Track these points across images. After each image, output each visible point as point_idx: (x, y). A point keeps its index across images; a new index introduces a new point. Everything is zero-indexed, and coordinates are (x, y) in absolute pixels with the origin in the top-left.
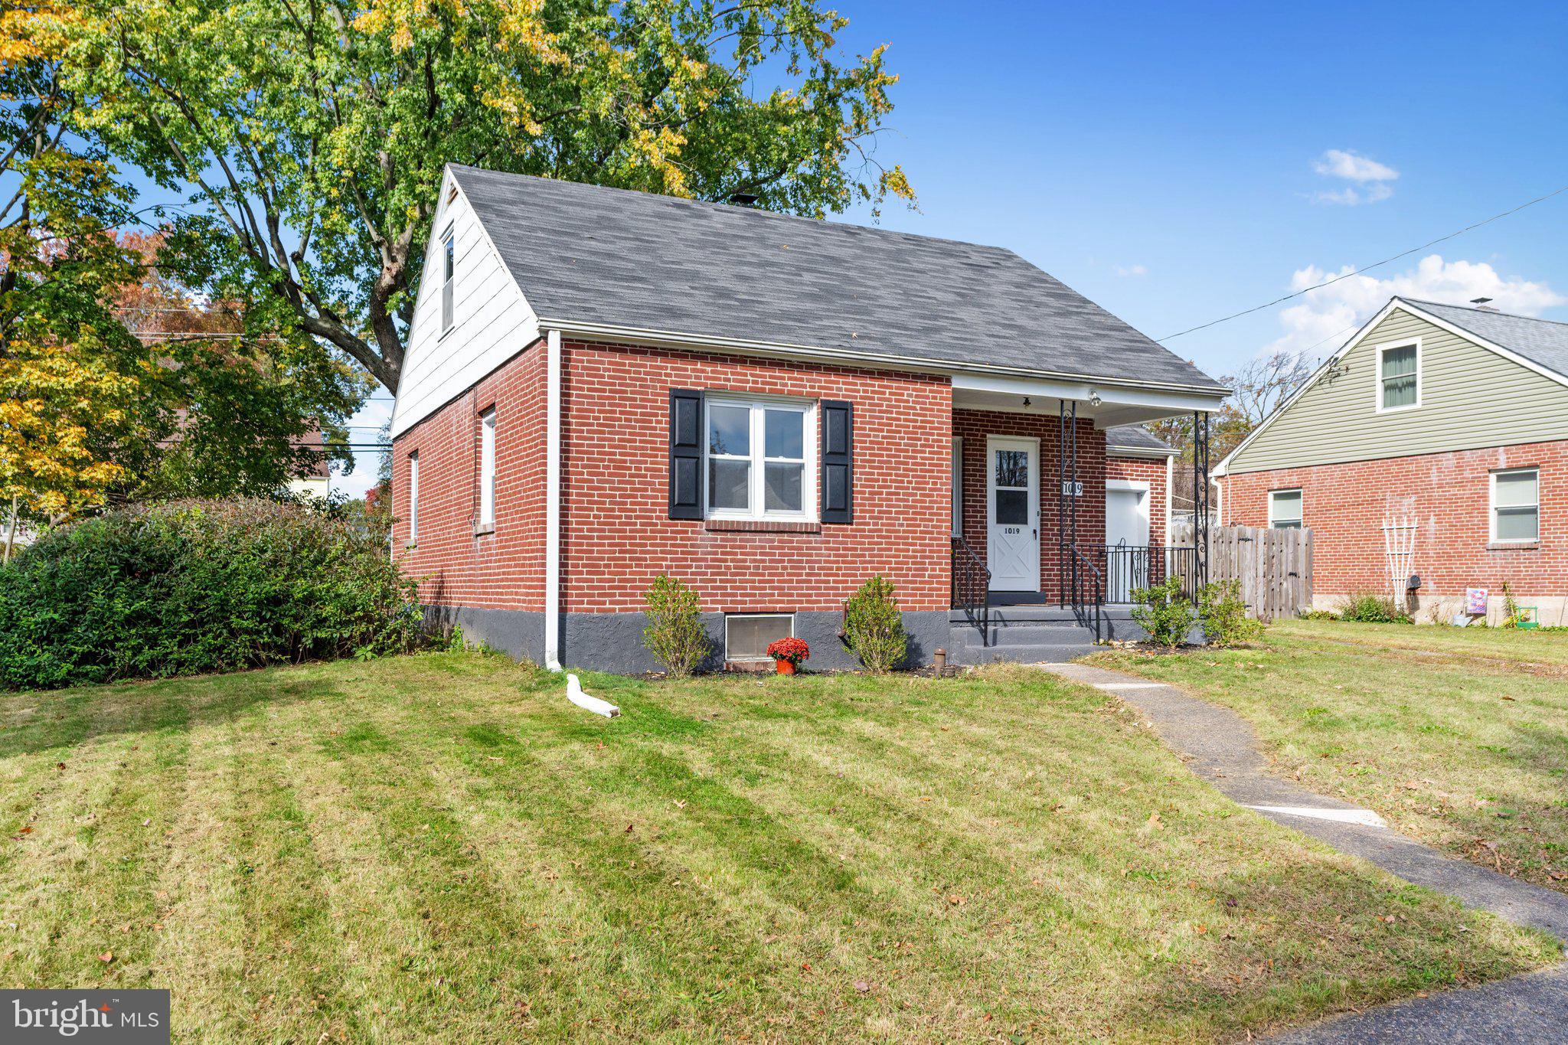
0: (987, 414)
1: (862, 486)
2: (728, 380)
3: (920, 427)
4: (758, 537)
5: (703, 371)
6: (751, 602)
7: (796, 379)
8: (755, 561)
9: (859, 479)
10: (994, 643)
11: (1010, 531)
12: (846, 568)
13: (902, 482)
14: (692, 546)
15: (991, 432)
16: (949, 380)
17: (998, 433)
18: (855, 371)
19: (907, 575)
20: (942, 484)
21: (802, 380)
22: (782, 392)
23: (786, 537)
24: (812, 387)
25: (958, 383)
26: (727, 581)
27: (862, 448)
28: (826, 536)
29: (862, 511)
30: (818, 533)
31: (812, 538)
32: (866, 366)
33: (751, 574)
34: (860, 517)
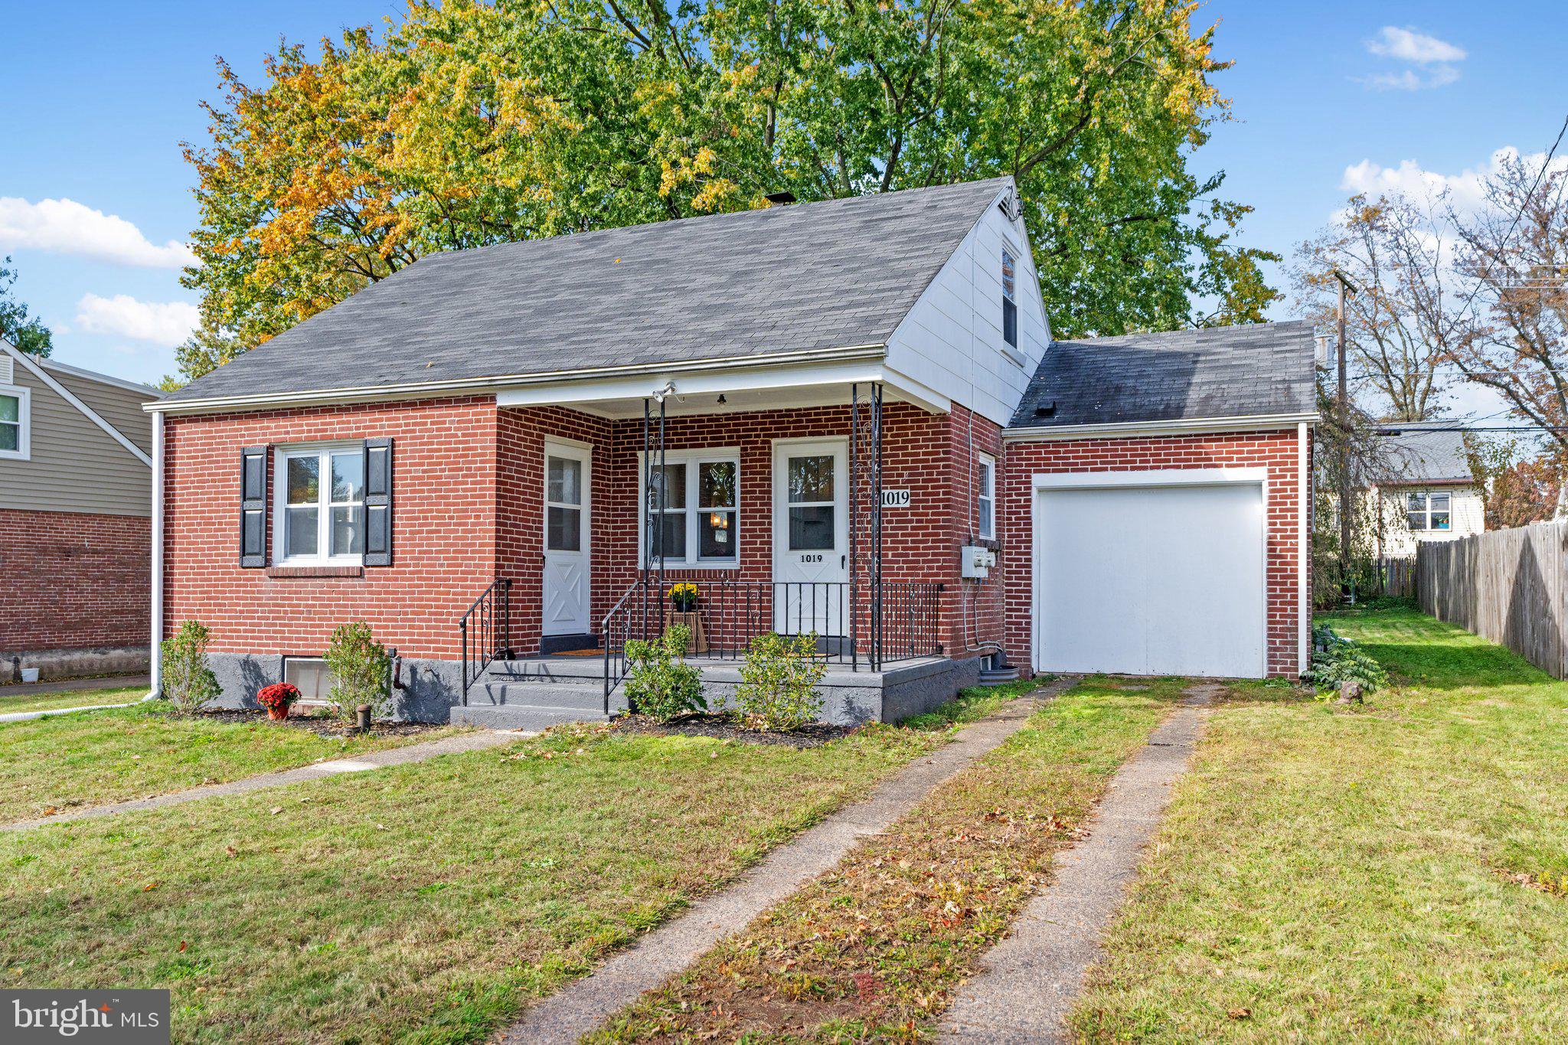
0: (770, 414)
1: (403, 525)
2: (287, 433)
3: (462, 456)
4: (310, 582)
5: (268, 428)
6: (305, 646)
7: (343, 422)
8: (307, 606)
9: (401, 519)
10: (503, 702)
11: (808, 559)
12: (388, 613)
13: (443, 518)
14: (259, 592)
15: (776, 436)
16: (493, 399)
17: (784, 435)
18: (398, 405)
19: (447, 621)
20: (485, 517)
21: (349, 422)
22: (331, 437)
23: (333, 581)
24: (358, 428)
25: (505, 401)
26: (285, 625)
27: (403, 485)
28: (370, 579)
29: (403, 552)
30: (361, 575)
31: (356, 582)
32: (408, 398)
33: (305, 619)
34: (401, 559)
